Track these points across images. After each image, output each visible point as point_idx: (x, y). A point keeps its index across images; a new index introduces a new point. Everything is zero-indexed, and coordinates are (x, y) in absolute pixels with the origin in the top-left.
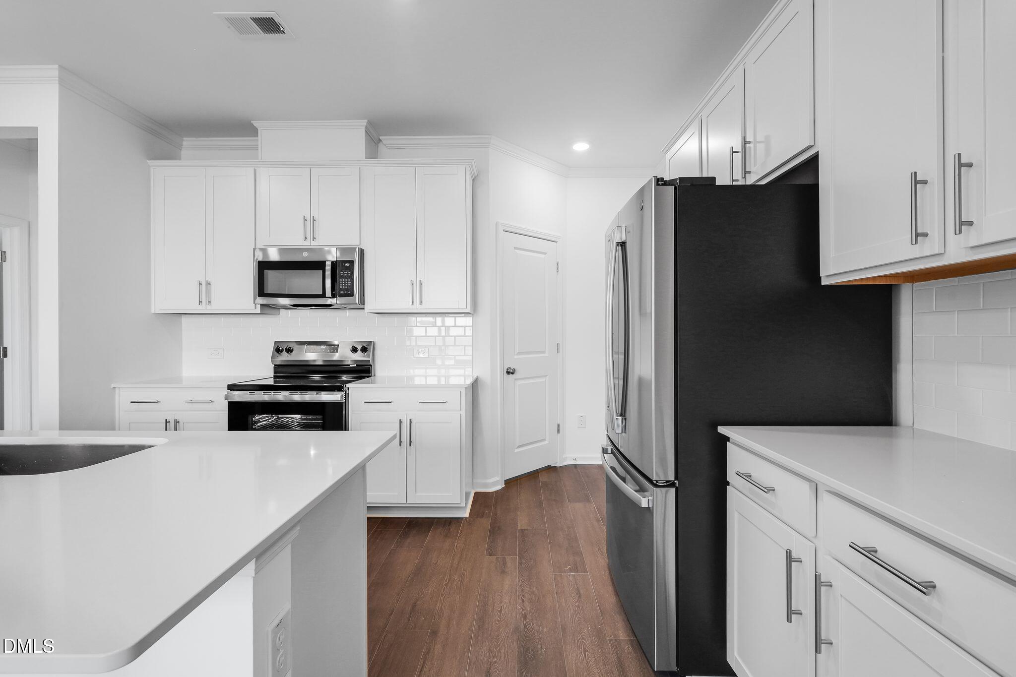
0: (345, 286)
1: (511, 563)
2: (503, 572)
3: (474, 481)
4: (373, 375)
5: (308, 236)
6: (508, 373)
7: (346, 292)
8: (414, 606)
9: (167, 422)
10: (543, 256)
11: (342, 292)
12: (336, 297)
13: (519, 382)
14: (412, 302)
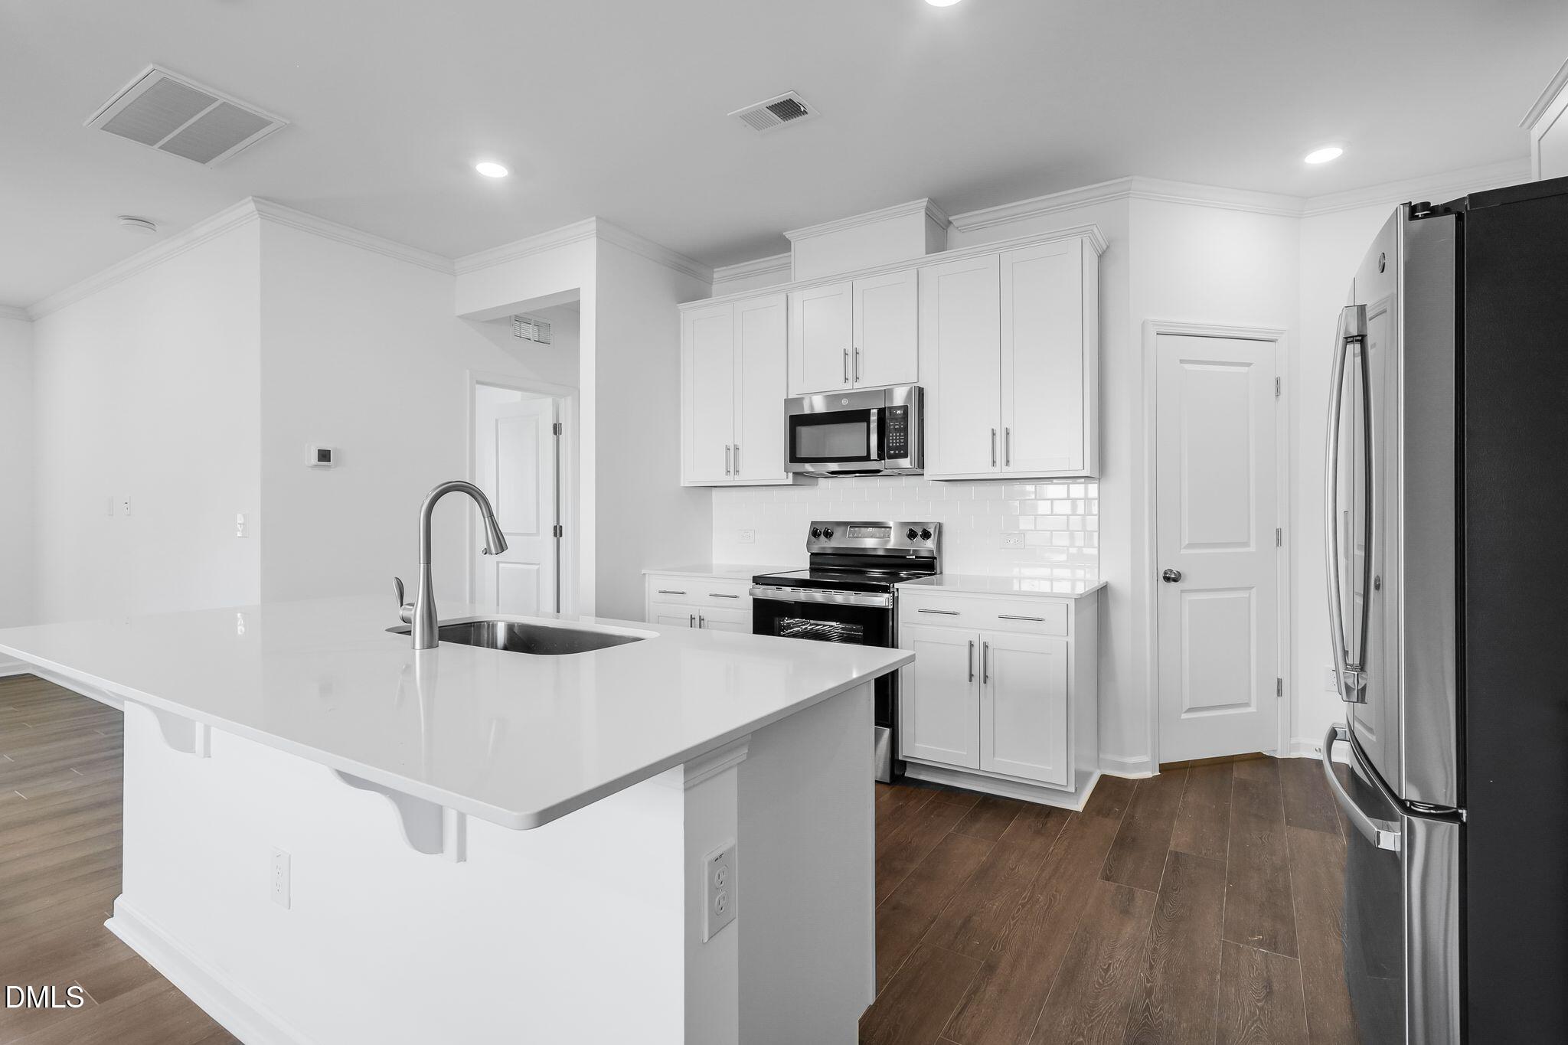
0: (896, 443)
1: (1144, 901)
2: (1125, 912)
3: (1101, 756)
4: (938, 572)
5: (850, 376)
6: (1167, 579)
7: (897, 452)
8: (968, 920)
9: (692, 619)
10: (1244, 369)
11: (892, 452)
12: (884, 459)
13: (1189, 597)
14: (994, 462)
